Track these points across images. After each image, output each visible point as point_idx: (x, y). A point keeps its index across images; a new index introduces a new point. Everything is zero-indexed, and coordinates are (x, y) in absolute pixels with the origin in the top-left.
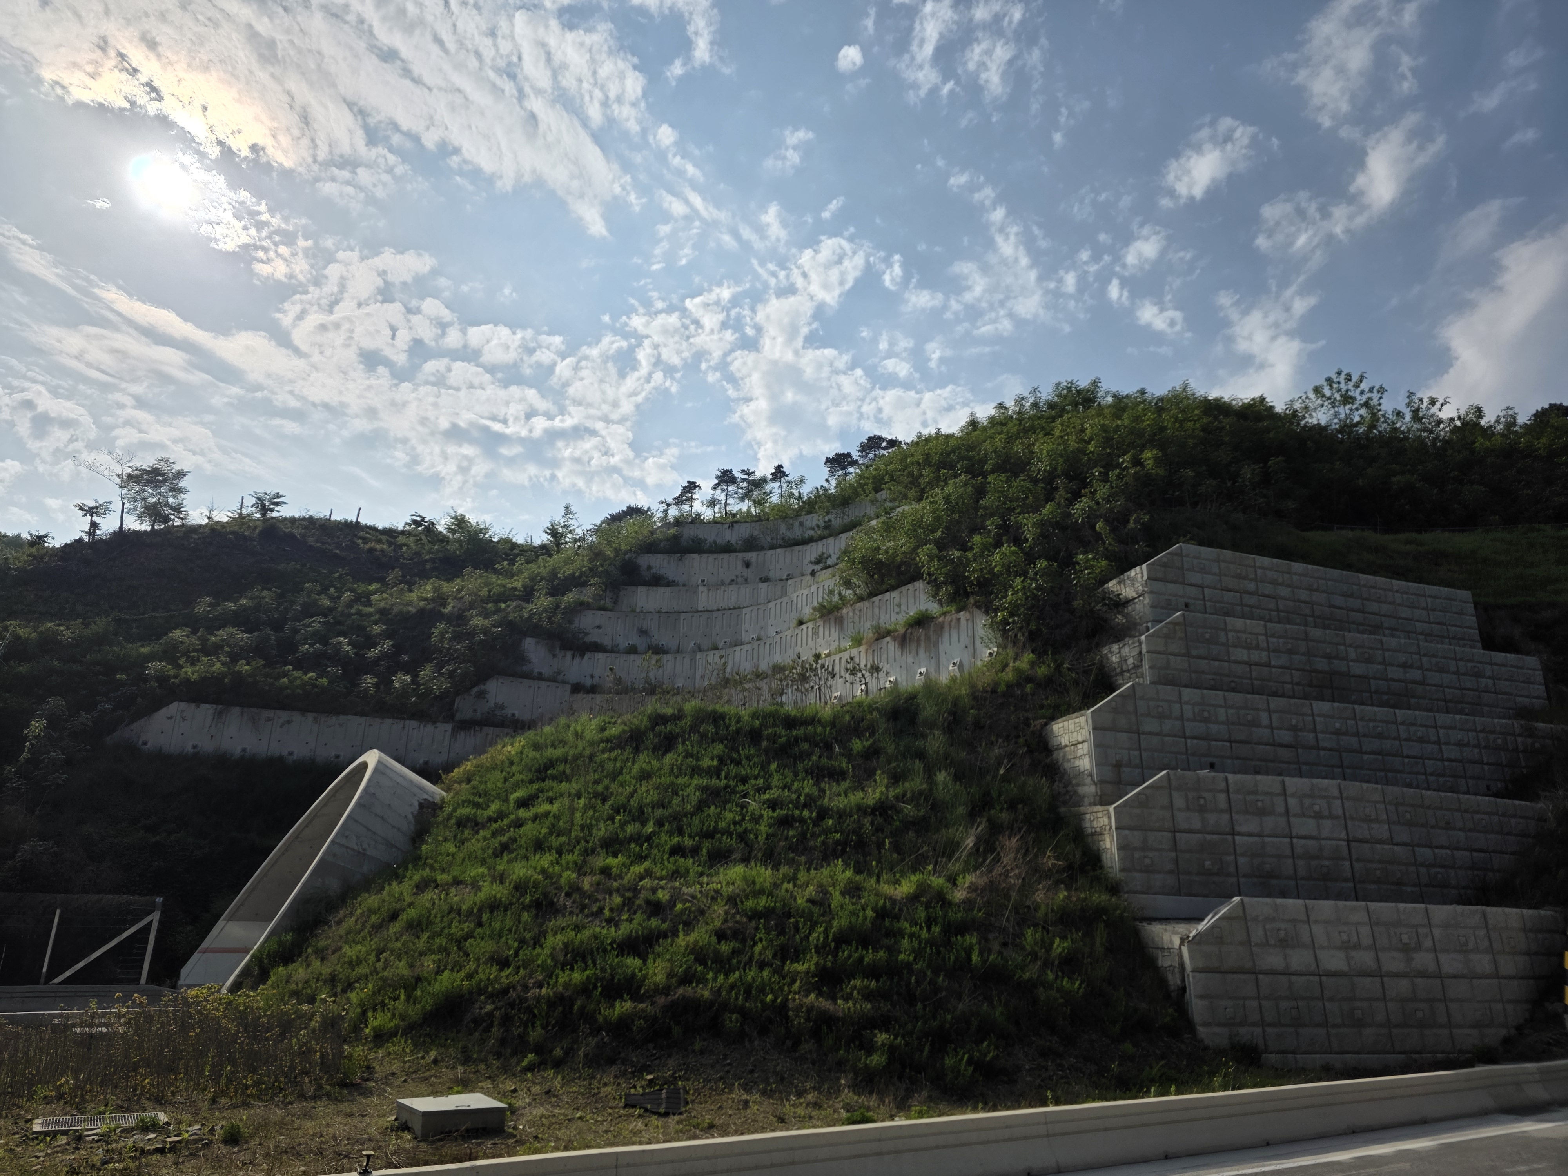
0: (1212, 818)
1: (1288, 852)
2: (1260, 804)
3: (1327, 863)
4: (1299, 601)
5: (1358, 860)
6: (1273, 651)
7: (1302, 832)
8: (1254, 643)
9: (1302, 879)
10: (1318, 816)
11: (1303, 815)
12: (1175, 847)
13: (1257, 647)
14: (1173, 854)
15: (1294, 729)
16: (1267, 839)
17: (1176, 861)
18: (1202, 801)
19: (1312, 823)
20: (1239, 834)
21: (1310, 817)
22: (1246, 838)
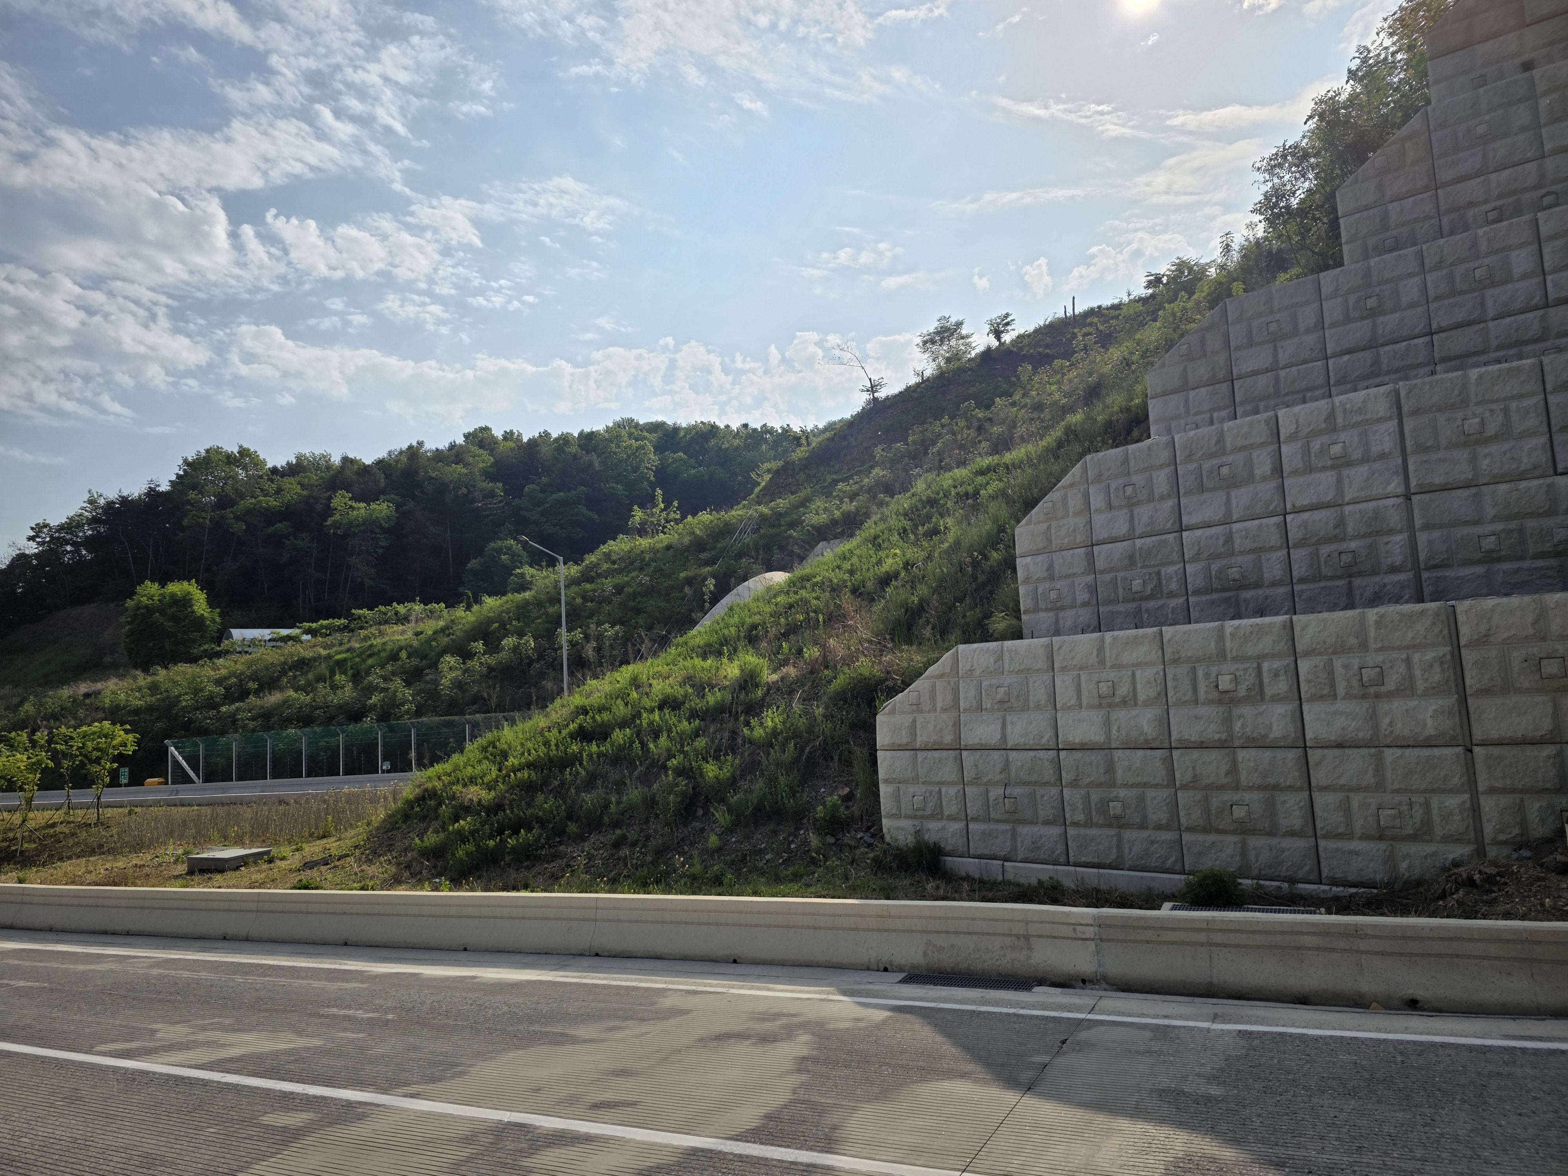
0: (1144, 513)
1: (1275, 539)
2: (1225, 471)
3: (1353, 545)
5: (1427, 527)
7: (1304, 501)
9: (1302, 581)
10: (1342, 463)
11: (1309, 469)
12: (1091, 567)
14: (1090, 578)
16: (1235, 527)
17: (1093, 589)
18: (1129, 490)
19: (1327, 478)
20: (1190, 528)
21: (1324, 469)
22: (1199, 532)
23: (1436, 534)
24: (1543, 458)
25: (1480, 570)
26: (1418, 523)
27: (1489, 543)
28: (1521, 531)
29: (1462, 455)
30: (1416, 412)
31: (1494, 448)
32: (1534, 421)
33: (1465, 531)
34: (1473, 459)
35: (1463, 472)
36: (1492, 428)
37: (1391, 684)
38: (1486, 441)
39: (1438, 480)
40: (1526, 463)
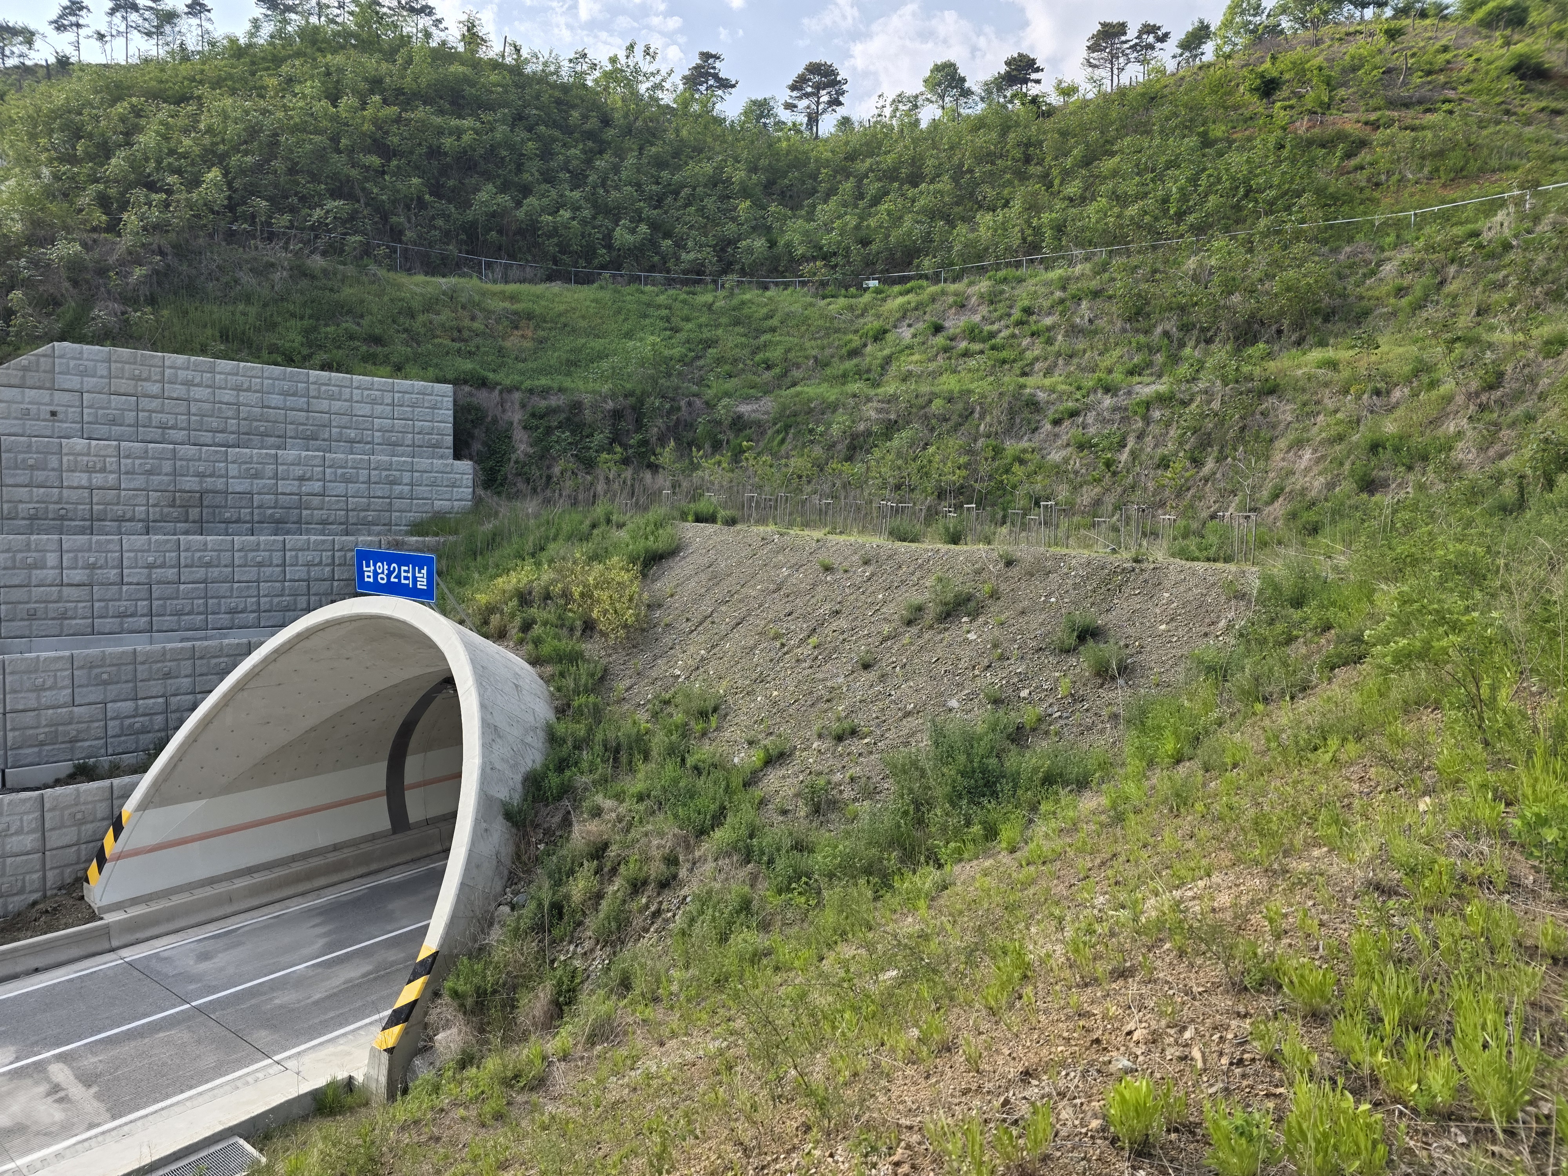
4: (223, 403)
5: (13, 729)
6: (127, 473)
8: (100, 465)
13: (103, 470)
23: (17, 733)
24: (69, 699)
25: (36, 749)
26: (9, 727)
27: (42, 737)
28: (56, 731)
29: (33, 695)
30: (12, 673)
31: (48, 693)
32: (67, 682)
33: (31, 732)
34: (38, 698)
35: (33, 704)
36: (49, 683)
37: (12, 830)
38: (45, 690)
39: (21, 707)
40: (62, 701)
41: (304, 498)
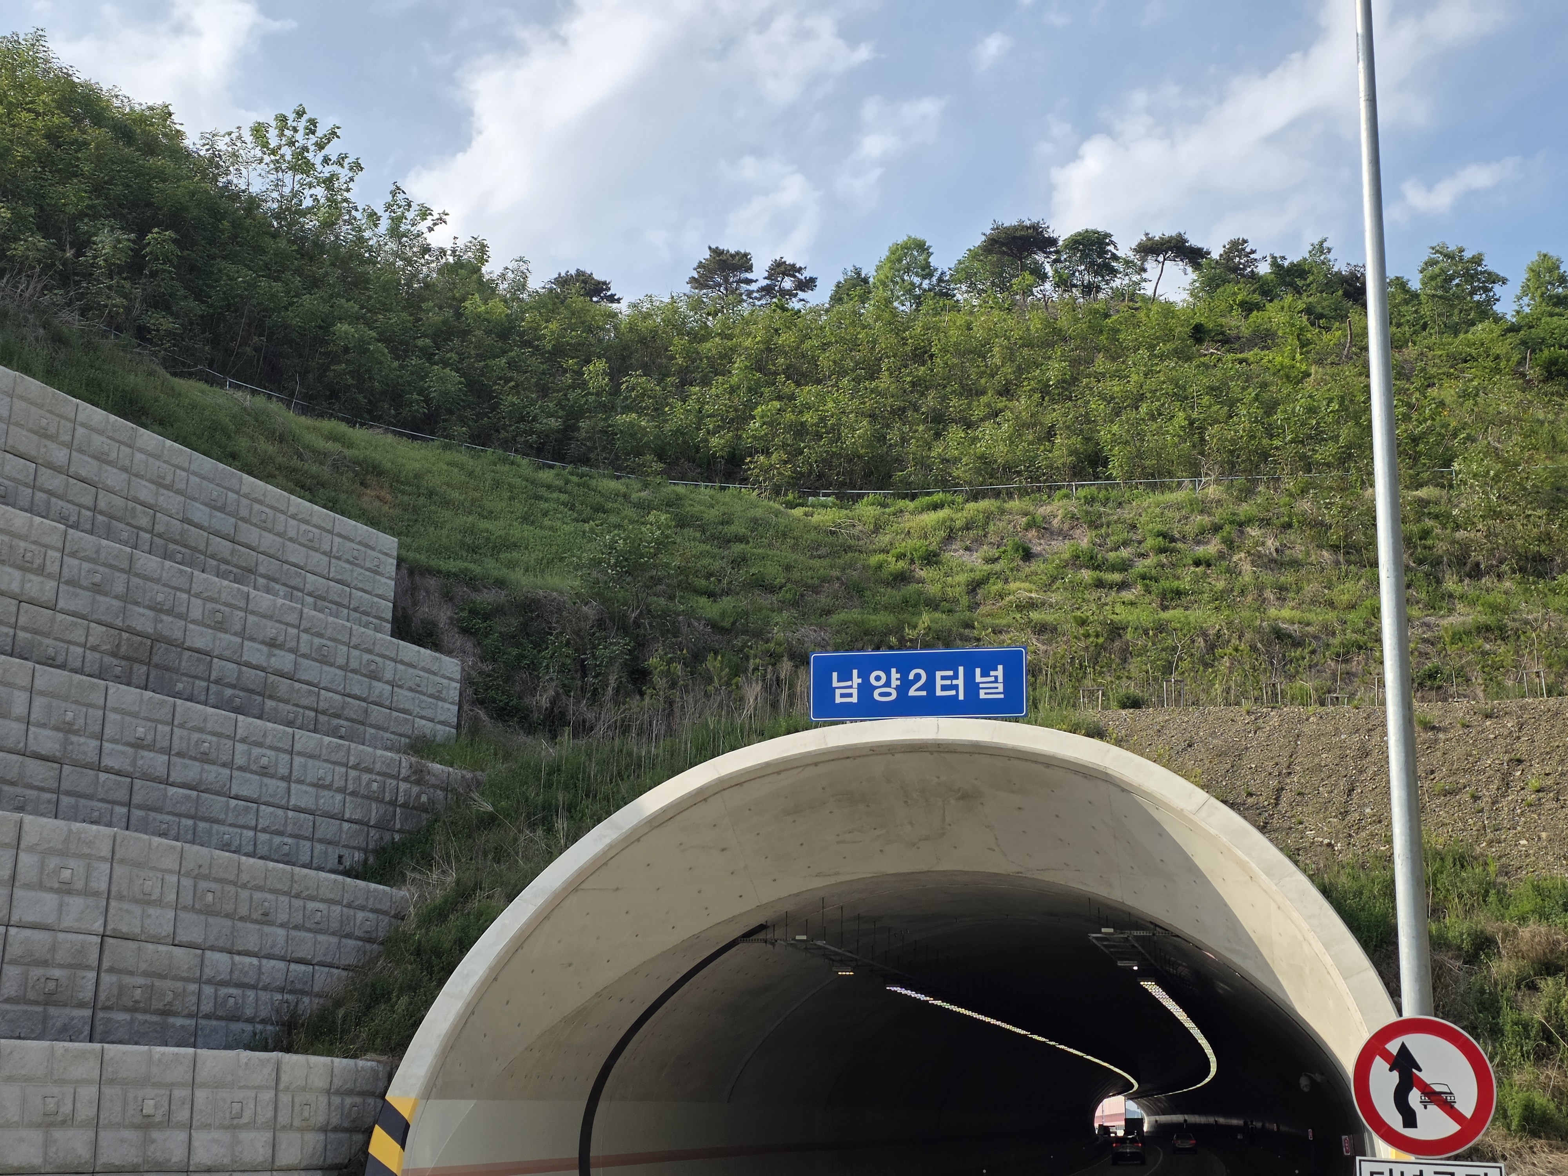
4: (136, 500)
6: (68, 583)
8: (38, 561)
13: (41, 571)
15: (67, 729)
41: (272, 678)
